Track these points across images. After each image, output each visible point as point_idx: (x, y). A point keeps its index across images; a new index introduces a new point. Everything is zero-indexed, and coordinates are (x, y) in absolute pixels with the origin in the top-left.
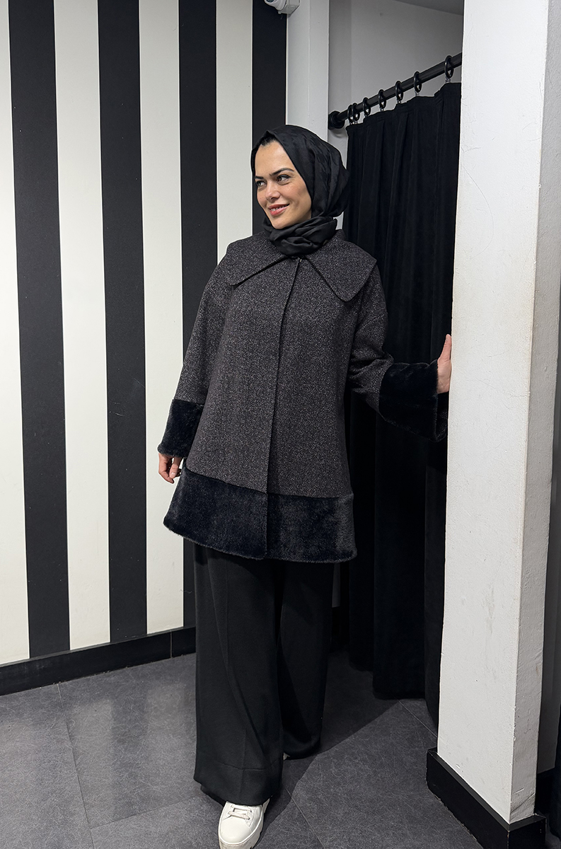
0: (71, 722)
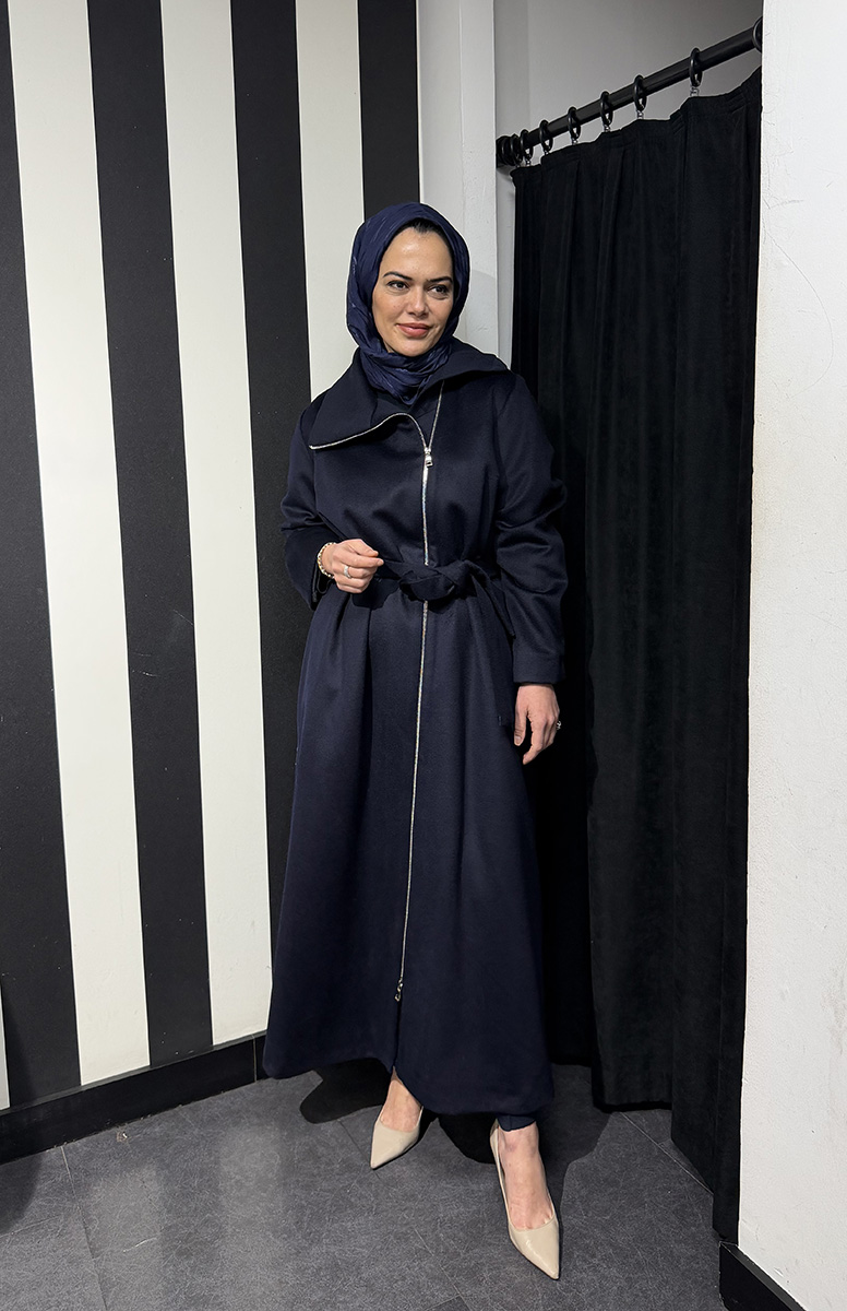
0: (90, 1221)
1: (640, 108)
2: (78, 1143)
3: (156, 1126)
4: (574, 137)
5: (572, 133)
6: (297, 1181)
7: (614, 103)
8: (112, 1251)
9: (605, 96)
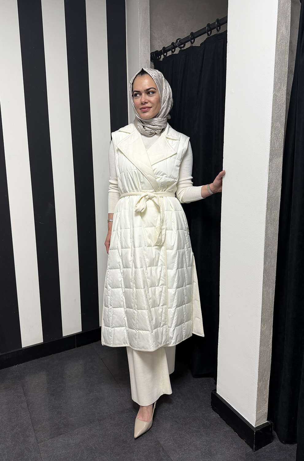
0: (25, 386)
1: (192, 43)
2: (21, 365)
3: (45, 360)
6: (87, 375)
8: (31, 394)
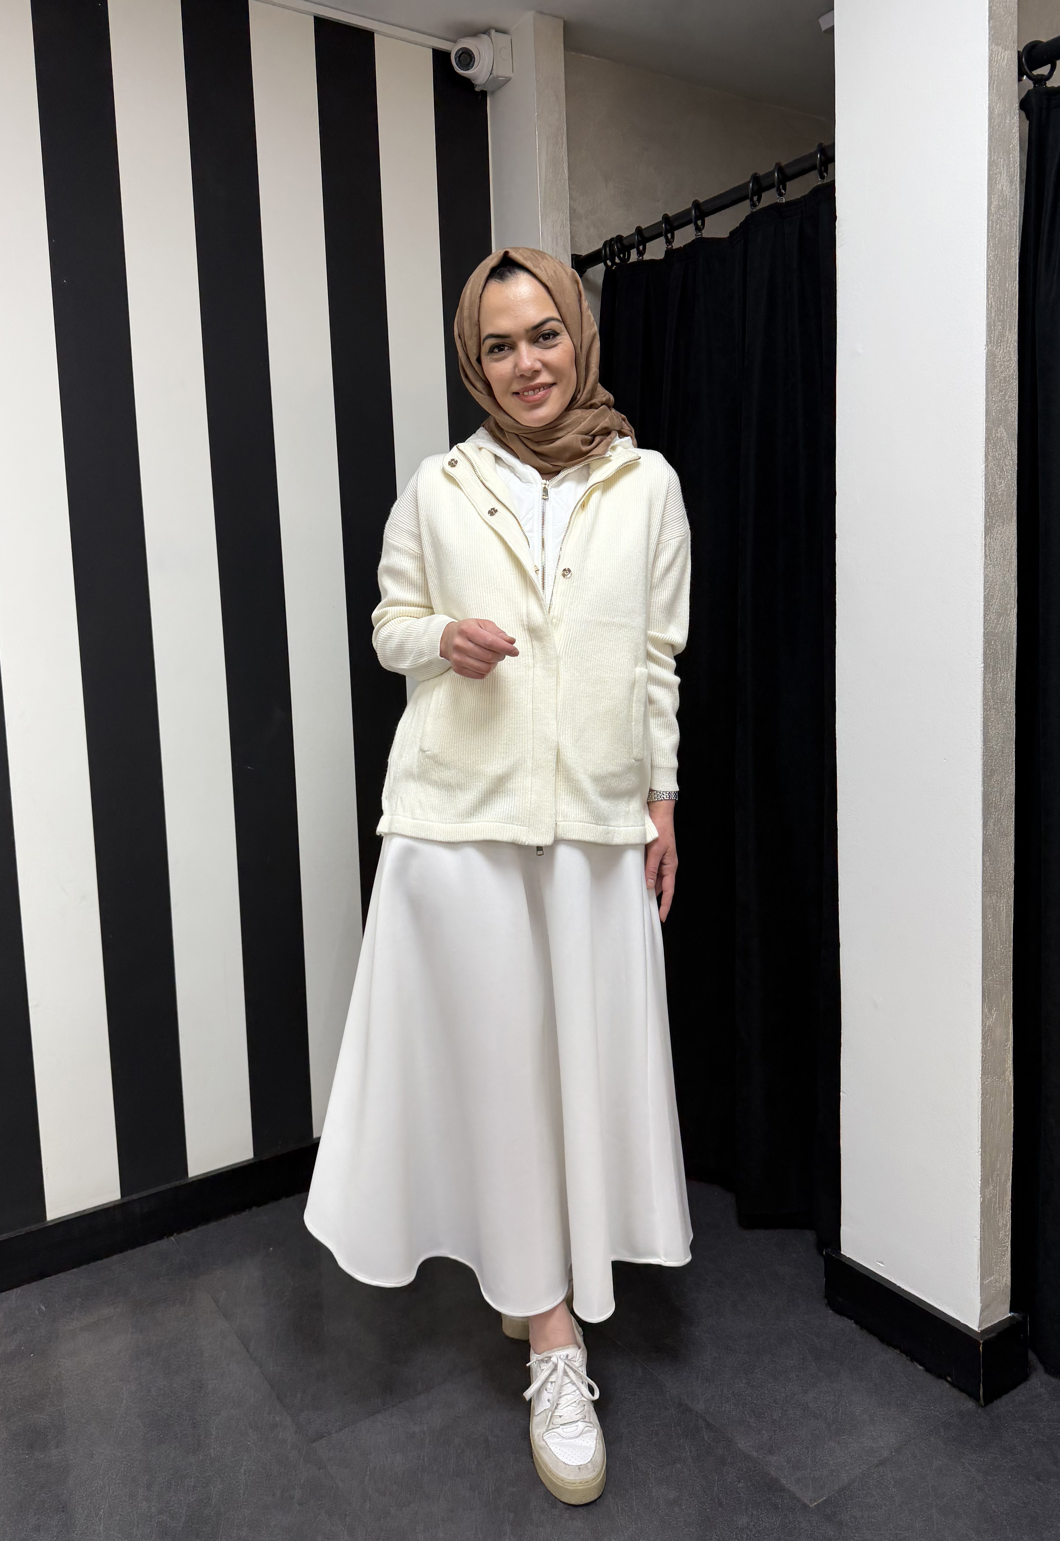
1: (698, 229)
4: (641, 253)
5: (638, 250)
7: (676, 224)
9: (666, 218)
